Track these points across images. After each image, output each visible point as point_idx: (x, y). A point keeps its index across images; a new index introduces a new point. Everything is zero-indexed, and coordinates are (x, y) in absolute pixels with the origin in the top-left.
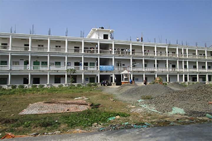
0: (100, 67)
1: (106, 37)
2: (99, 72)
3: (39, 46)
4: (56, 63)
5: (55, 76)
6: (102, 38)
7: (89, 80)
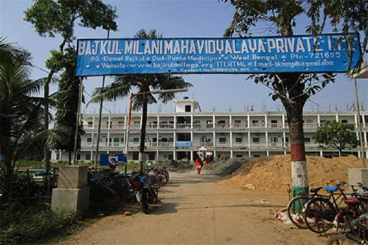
0: (176, 143)
1: (188, 109)
2: (174, 149)
3: (120, 123)
4: (135, 139)
5: (134, 152)
6: (183, 110)
7: (168, 157)
